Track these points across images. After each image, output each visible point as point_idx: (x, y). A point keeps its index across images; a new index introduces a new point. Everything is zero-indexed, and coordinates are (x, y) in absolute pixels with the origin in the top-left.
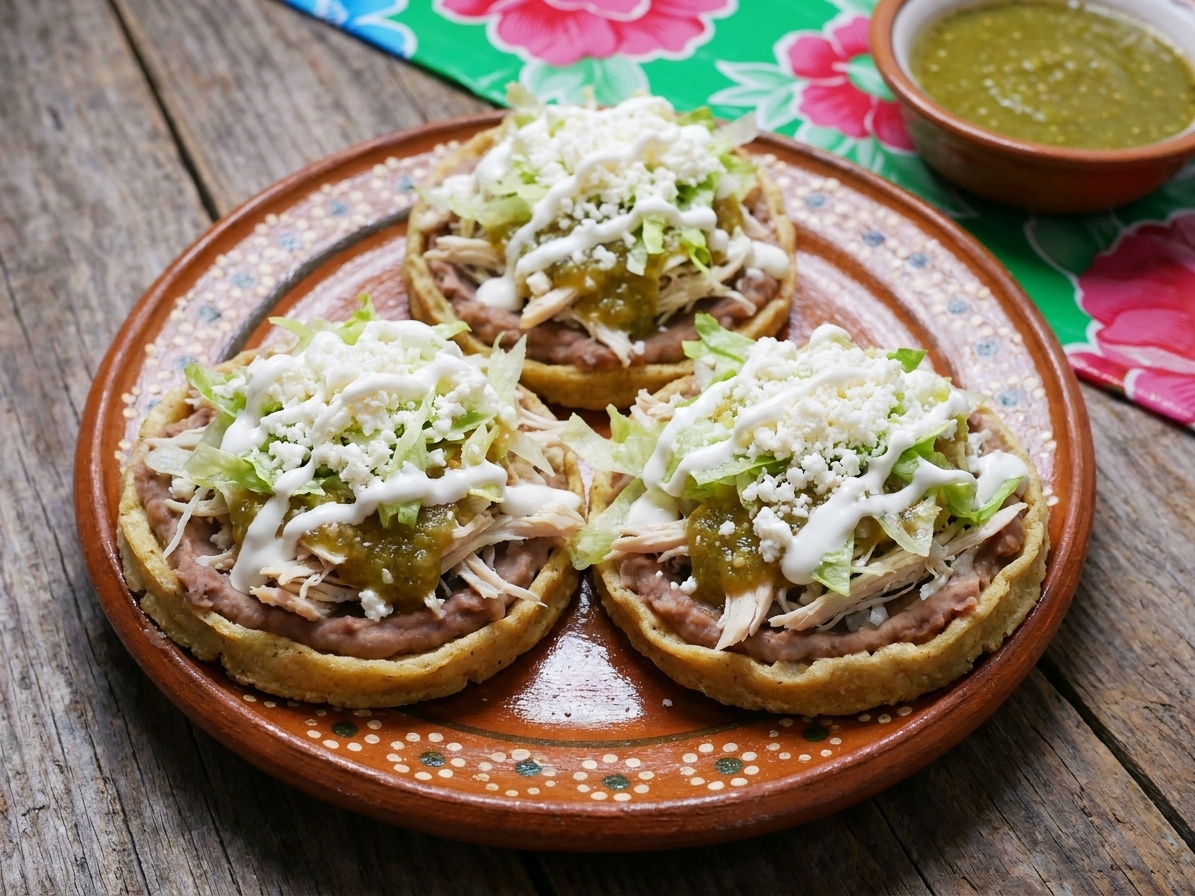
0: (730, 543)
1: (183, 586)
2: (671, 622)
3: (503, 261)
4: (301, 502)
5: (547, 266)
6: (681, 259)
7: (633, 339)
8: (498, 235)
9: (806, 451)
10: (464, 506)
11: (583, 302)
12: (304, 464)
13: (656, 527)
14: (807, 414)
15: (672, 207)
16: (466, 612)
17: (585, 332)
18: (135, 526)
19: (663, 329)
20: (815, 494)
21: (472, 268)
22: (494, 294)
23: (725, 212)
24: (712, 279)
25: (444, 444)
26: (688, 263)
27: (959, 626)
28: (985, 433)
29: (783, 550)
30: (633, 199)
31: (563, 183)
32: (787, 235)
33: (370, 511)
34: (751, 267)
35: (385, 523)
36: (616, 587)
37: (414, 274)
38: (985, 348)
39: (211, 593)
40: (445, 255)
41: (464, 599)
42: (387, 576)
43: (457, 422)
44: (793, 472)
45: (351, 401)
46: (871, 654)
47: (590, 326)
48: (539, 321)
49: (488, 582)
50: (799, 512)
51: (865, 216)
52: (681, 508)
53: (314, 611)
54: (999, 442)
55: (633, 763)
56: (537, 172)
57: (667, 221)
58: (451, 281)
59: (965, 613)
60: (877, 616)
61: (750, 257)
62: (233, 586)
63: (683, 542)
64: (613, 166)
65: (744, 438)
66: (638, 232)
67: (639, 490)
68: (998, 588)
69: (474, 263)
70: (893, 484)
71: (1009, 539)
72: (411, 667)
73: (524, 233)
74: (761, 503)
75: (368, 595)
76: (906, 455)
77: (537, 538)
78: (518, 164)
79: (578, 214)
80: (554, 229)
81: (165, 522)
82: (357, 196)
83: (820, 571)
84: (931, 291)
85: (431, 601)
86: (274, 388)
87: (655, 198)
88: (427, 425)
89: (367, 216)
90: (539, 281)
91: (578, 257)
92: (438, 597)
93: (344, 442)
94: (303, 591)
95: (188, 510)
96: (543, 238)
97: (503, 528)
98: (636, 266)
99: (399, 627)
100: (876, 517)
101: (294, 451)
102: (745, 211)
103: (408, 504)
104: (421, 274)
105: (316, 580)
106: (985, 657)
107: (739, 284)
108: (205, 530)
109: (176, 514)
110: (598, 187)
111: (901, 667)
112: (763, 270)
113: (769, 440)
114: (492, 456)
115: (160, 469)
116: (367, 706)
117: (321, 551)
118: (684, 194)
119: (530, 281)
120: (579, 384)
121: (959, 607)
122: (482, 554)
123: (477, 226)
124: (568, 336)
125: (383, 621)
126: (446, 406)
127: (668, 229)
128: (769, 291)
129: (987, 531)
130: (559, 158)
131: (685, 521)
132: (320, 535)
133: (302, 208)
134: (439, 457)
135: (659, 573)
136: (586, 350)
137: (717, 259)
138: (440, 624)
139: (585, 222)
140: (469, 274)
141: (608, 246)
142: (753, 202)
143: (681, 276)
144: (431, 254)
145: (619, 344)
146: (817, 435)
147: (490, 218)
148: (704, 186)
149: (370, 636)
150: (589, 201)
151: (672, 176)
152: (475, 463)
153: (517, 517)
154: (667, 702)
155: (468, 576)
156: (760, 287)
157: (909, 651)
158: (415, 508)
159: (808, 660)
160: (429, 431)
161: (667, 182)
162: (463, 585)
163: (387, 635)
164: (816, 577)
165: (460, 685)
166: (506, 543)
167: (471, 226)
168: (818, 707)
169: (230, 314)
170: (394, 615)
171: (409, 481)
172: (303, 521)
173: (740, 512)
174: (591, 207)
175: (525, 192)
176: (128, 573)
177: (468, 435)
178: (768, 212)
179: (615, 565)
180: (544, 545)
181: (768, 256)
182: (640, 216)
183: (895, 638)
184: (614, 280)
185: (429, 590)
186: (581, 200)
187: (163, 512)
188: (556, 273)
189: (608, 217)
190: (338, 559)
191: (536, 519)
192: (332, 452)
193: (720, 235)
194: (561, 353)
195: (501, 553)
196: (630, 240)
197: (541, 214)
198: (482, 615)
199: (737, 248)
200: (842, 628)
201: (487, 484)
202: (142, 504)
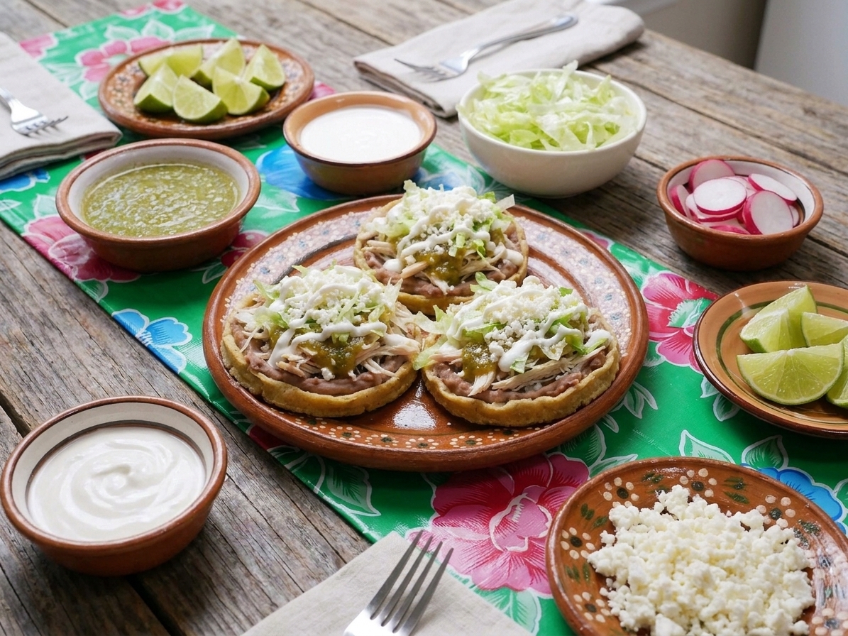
0: (479, 356)
1: (248, 362)
2: (452, 388)
3: (396, 252)
4: (299, 332)
5: (415, 253)
6: (472, 251)
7: (449, 285)
8: (395, 240)
9: (513, 320)
10: (368, 338)
11: (429, 268)
12: (303, 316)
13: (449, 351)
14: (515, 305)
15: (471, 230)
16: (366, 380)
17: (429, 282)
18: (229, 340)
19: (463, 282)
20: (516, 337)
21: (382, 255)
22: (391, 265)
23: (495, 235)
24: (486, 262)
25: (361, 313)
26: (476, 254)
27: (570, 390)
28: (596, 324)
29: (499, 357)
30: (453, 226)
31: (423, 219)
32: (525, 249)
33: (329, 336)
34: (505, 258)
35: (334, 341)
36: (431, 376)
37: (357, 257)
38: (609, 297)
39: (260, 365)
40: (371, 248)
41: (365, 375)
42: (333, 362)
43: (367, 306)
44: (507, 328)
45: (323, 292)
46: (533, 400)
47: (432, 279)
48: (409, 276)
49: (375, 368)
50: (509, 343)
51: (563, 243)
52: (461, 345)
53: (302, 373)
54: (601, 326)
55: (430, 441)
56: (413, 214)
57: (467, 235)
58: (373, 259)
59: (573, 385)
60: (538, 386)
61: (505, 255)
62: (269, 365)
63: (460, 357)
64: (445, 212)
65: (488, 315)
66: (454, 239)
67: (445, 340)
68: (590, 377)
69: (382, 252)
70: (549, 334)
71: (597, 360)
72: (341, 399)
73: (406, 239)
74: (492, 340)
75: (324, 370)
76: (555, 322)
77: (398, 356)
78: (405, 211)
79: (429, 231)
80: (418, 238)
81: (241, 340)
82: (333, 227)
83: (514, 365)
84: (589, 275)
85: (351, 374)
86: (291, 288)
87: (463, 225)
88: (355, 305)
89: (338, 236)
90: (410, 259)
91: (428, 249)
92: (354, 373)
93: (319, 309)
94: (298, 365)
95: (251, 336)
96: (413, 241)
97: (385, 350)
98: (452, 253)
99: (337, 384)
100: (540, 346)
101: (298, 312)
102: (505, 236)
103: (345, 333)
104: (360, 257)
105: (303, 361)
106: (582, 407)
107: (499, 266)
108: (258, 344)
109: (246, 337)
110: (439, 221)
111: (545, 406)
112: (510, 260)
113: (499, 315)
114: (381, 319)
115: (242, 320)
116: (322, 416)
117: (307, 350)
118: (476, 225)
119: (406, 258)
120: (425, 302)
121: (570, 383)
122: (375, 359)
123: (386, 237)
124: (422, 283)
125: (331, 381)
126: (364, 298)
127: (468, 239)
128: (512, 270)
129: (588, 357)
130: (423, 208)
131: (461, 350)
132: (306, 344)
133: (309, 230)
134: (359, 318)
135: (449, 369)
136: (429, 288)
137: (488, 254)
138: (354, 384)
139: (433, 235)
140: (381, 257)
141: (441, 245)
142: (511, 233)
143: (472, 260)
144: (366, 248)
145: (443, 286)
146: (519, 314)
147: (391, 234)
148: (486, 222)
149: (324, 385)
150: (434, 226)
151: (472, 217)
152: (374, 321)
153: (391, 346)
154: (449, 424)
155: (367, 366)
156: (509, 268)
157: (549, 399)
158: (347, 336)
159: (506, 401)
160: (355, 308)
161: (469, 219)
162: (366, 370)
163: (332, 386)
164: (511, 367)
165: (362, 411)
166: (385, 356)
167: (384, 236)
168: (510, 421)
169: (274, 271)
170: (335, 379)
171: (346, 324)
172: (300, 338)
173: (484, 344)
174: (435, 229)
175: (407, 223)
176: (224, 360)
177: (372, 310)
178: (517, 237)
179: (431, 368)
180: (402, 358)
181: (515, 256)
182: (456, 233)
183: (544, 394)
184: (442, 259)
185: (350, 369)
186: (431, 226)
187: (241, 336)
188: (418, 256)
189: (441, 233)
190: (313, 353)
191: (399, 346)
192: (314, 312)
193: (493, 244)
194: (418, 289)
195: (383, 360)
196: (450, 243)
197: (413, 231)
198: (373, 382)
199: (499, 250)
200: (522, 390)
201: (379, 330)
202: (232, 334)
